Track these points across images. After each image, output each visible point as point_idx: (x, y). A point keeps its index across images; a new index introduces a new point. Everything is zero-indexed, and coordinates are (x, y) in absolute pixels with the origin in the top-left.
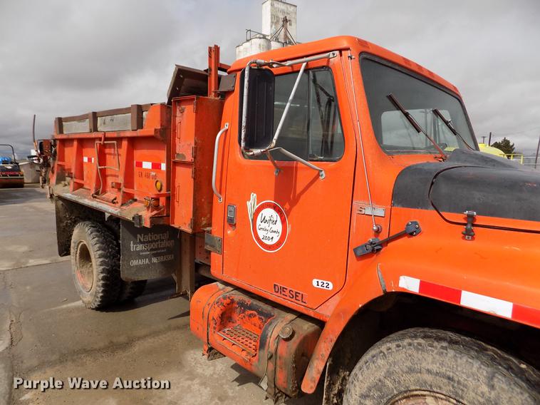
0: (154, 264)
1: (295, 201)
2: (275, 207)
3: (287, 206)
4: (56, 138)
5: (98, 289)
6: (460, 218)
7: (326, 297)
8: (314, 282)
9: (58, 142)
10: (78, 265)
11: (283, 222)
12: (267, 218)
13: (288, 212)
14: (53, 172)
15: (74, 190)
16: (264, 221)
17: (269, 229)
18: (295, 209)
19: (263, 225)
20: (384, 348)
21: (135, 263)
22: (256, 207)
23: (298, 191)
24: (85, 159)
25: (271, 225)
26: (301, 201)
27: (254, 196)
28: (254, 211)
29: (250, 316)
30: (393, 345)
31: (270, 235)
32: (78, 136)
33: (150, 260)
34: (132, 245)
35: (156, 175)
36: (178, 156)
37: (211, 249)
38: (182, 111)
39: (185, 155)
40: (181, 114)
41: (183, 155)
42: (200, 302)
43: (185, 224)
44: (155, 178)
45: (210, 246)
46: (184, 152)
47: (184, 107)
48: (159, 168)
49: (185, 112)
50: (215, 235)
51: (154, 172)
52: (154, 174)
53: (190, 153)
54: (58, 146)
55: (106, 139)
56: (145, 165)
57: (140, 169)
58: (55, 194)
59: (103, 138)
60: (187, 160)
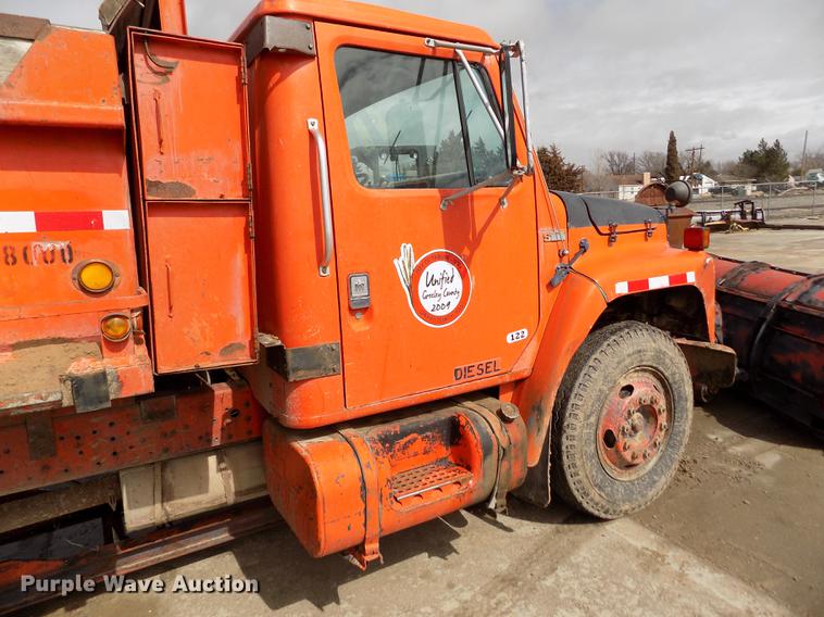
1: (475, 244)
2: (448, 258)
3: (466, 251)
6: (607, 229)
7: (521, 348)
8: (509, 338)
11: (464, 275)
12: (437, 277)
13: (469, 260)
16: (433, 282)
17: (441, 292)
18: (478, 254)
19: (431, 290)
22: (414, 264)
23: (478, 229)
25: (445, 285)
26: (483, 240)
27: (406, 249)
28: (410, 272)
29: (405, 447)
31: (445, 300)
35: (68, 246)
36: (154, 189)
37: (313, 373)
38: (163, 70)
39: (189, 184)
40: (158, 79)
41: (182, 186)
42: (343, 476)
43: (208, 354)
44: (67, 257)
45: (309, 369)
46: (183, 178)
47: (170, 60)
48: (87, 226)
49: (178, 74)
50: (320, 344)
51: (57, 239)
52: (61, 245)
53: (211, 180)
60: (200, 196)
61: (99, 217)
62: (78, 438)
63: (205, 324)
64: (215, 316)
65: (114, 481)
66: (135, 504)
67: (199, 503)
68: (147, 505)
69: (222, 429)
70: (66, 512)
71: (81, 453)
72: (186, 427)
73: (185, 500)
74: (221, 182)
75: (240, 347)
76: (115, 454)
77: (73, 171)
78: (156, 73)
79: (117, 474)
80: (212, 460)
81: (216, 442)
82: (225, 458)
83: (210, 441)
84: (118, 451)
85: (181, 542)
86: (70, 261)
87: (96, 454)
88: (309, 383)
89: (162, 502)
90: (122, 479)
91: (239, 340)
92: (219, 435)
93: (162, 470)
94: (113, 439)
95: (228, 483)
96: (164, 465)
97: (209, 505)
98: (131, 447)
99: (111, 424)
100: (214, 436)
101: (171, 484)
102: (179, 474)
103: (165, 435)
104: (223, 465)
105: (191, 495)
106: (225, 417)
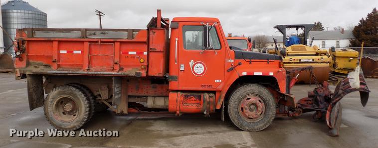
2: (201, 63)
5: (84, 117)
6: (249, 60)
7: (219, 84)
8: (216, 81)
11: (204, 67)
15: (57, 69)
16: (197, 67)
19: (197, 69)
20: (238, 90)
21: (116, 97)
24: (63, 52)
25: (200, 68)
27: (192, 61)
28: (192, 65)
29: (190, 98)
30: (240, 89)
31: (200, 71)
34: (115, 89)
36: (151, 49)
37: (173, 80)
41: (155, 49)
44: (139, 58)
46: (155, 47)
47: (155, 31)
48: (142, 54)
49: (156, 33)
50: (174, 75)
52: (139, 56)
53: (159, 48)
54: (26, 45)
55: (101, 42)
56: (130, 53)
57: (127, 55)
58: (27, 73)
59: (100, 41)
60: (157, 50)
63: (156, 69)
64: (158, 68)
78: (153, 33)
88: (172, 82)
90: (148, 97)
91: (161, 73)
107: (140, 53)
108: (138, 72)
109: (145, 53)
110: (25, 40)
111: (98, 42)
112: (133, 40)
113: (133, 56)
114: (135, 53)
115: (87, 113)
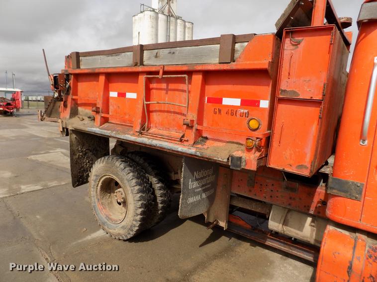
0: (204, 199)
4: (70, 72)
5: (134, 223)
9: (72, 77)
10: (99, 197)
14: (65, 106)
15: (101, 125)
21: (191, 200)
24: (113, 94)
32: (106, 71)
33: (201, 196)
34: (190, 183)
35: (248, 112)
36: (283, 93)
37: (342, 194)
38: (296, 43)
39: (298, 92)
40: (294, 47)
41: (295, 93)
42: (339, 254)
43: (291, 165)
44: (247, 116)
45: (340, 191)
46: (296, 89)
47: (300, 38)
48: (254, 105)
49: (302, 44)
50: (350, 180)
51: (245, 109)
52: (246, 111)
53: (308, 90)
54: (71, 81)
55: (165, 73)
56: (227, 101)
57: (217, 106)
58: (70, 128)
59: (161, 73)
60: (301, 97)
61: (259, 102)
62: (261, 185)
63: (292, 152)
64: (297, 150)
65: (270, 207)
66: (273, 220)
67: (297, 234)
68: (277, 222)
69: (316, 207)
70: (254, 210)
71: (261, 191)
72: (300, 199)
73: (292, 229)
74: (312, 91)
75: (306, 167)
76: (271, 196)
77: (254, 85)
78: (293, 45)
79: (272, 205)
80: (309, 219)
81: (312, 212)
82: (316, 222)
83: (309, 210)
84: (273, 196)
85: (292, 248)
86: (248, 117)
87: (265, 193)
88: (339, 198)
89: (283, 225)
90: (273, 208)
91: (306, 164)
92: (314, 209)
93: (288, 213)
94: (272, 191)
95: (313, 233)
96: (289, 210)
97: (301, 238)
98: (277, 197)
99: (273, 185)
100: (311, 209)
101: (288, 220)
102: (294, 217)
103: (291, 198)
104: (313, 224)
105: (295, 228)
106: (319, 202)
107: (251, 103)
108: (237, 154)
109: (265, 104)
110: (71, 74)
111: (157, 73)
112: (233, 66)
113: (232, 110)
114: (237, 102)
115: (139, 217)
